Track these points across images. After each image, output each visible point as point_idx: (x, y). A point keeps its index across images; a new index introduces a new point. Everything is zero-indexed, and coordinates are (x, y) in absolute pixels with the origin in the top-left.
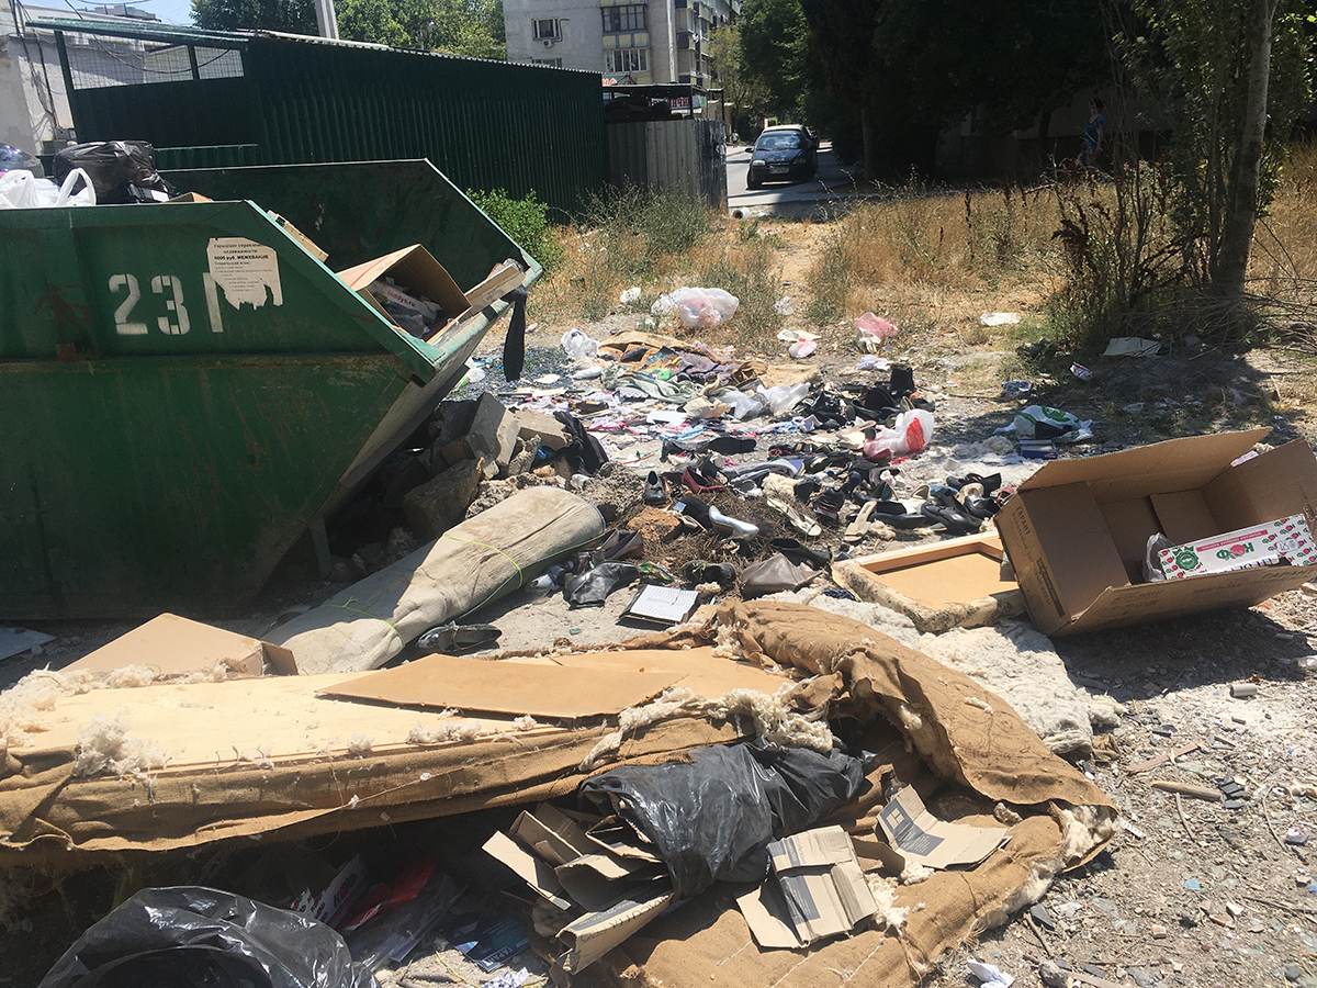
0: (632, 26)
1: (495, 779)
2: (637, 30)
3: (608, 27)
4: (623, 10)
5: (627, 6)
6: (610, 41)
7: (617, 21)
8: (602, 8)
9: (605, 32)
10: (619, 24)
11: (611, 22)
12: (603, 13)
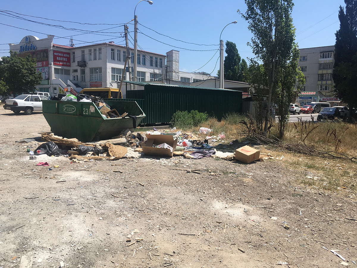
0: (327, 79)
1: (75, 144)
2: (328, 80)
3: (320, 79)
4: (325, 75)
5: (326, 74)
6: (320, 82)
7: (322, 78)
8: (319, 74)
9: (319, 80)
10: (323, 79)
11: (321, 78)
12: (319, 76)
